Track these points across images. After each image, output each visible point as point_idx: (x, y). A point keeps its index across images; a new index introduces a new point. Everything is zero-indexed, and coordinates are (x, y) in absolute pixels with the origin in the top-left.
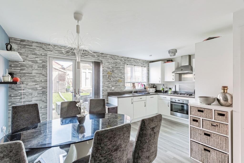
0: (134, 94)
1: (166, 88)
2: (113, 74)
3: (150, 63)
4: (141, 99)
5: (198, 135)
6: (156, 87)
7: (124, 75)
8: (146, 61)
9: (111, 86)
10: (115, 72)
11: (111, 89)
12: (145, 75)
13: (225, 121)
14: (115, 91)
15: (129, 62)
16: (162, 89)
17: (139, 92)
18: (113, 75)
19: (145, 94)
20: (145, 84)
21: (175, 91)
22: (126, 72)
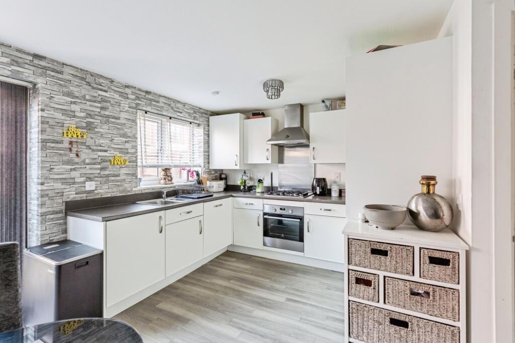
0: (168, 199)
1: (251, 179)
2: (92, 138)
3: (211, 115)
4: (189, 213)
5: (371, 327)
6: (226, 179)
7: (134, 144)
8: (202, 111)
9: (82, 179)
10: (98, 132)
11: (83, 189)
12: (200, 147)
13: (452, 280)
14: (98, 193)
15: (150, 105)
16: (241, 183)
17: (184, 192)
18: (90, 142)
19: (198, 198)
20: (201, 170)
21: (270, 185)
22: (143, 135)
